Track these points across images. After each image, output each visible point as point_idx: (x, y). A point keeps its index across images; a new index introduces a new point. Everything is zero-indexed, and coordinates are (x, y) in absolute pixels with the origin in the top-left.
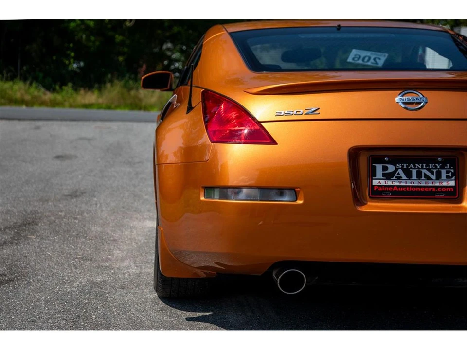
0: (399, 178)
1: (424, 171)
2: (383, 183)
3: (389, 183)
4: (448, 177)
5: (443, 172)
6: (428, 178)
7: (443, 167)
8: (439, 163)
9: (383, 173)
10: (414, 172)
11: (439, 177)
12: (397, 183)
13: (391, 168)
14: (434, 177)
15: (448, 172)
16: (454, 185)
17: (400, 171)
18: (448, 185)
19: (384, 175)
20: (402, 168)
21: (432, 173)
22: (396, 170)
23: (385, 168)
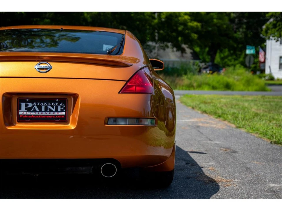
0: (35, 111)
1: (49, 107)
2: (25, 113)
3: (29, 113)
4: (61, 110)
5: (59, 107)
6: (51, 111)
7: (59, 105)
8: (57, 102)
9: (25, 108)
10: (43, 107)
11: (57, 110)
12: (33, 114)
13: (30, 105)
14: (54, 110)
15: (61, 107)
16: (65, 114)
17: (35, 107)
18: (62, 114)
19: (26, 109)
20: (37, 105)
21: (53, 108)
22: (33, 106)
23: (27, 105)
